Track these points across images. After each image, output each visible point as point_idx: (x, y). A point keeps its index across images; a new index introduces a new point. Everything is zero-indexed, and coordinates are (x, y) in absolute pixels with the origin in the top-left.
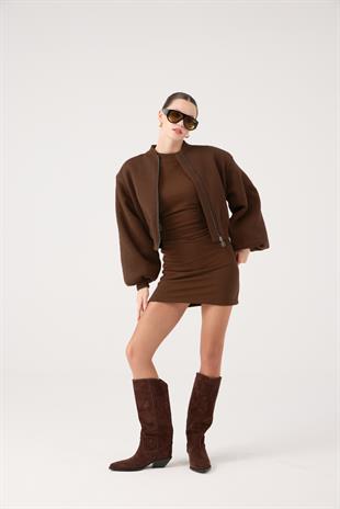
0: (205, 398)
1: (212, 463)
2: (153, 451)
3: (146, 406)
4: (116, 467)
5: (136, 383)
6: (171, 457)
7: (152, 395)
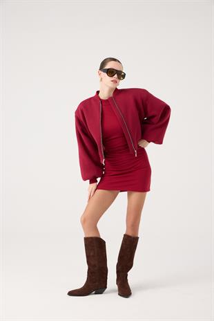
0: (128, 250)
1: (132, 291)
2: (95, 284)
3: (92, 254)
4: (72, 293)
5: (86, 239)
6: (106, 287)
7: (95, 248)
